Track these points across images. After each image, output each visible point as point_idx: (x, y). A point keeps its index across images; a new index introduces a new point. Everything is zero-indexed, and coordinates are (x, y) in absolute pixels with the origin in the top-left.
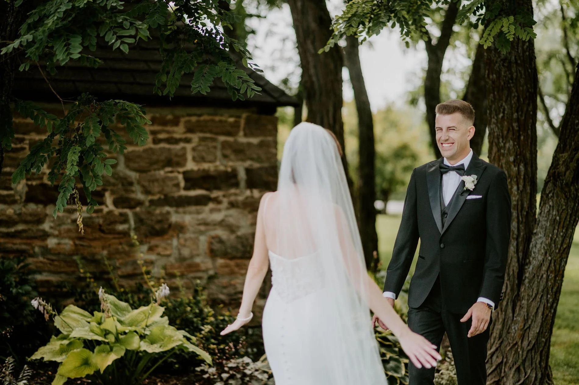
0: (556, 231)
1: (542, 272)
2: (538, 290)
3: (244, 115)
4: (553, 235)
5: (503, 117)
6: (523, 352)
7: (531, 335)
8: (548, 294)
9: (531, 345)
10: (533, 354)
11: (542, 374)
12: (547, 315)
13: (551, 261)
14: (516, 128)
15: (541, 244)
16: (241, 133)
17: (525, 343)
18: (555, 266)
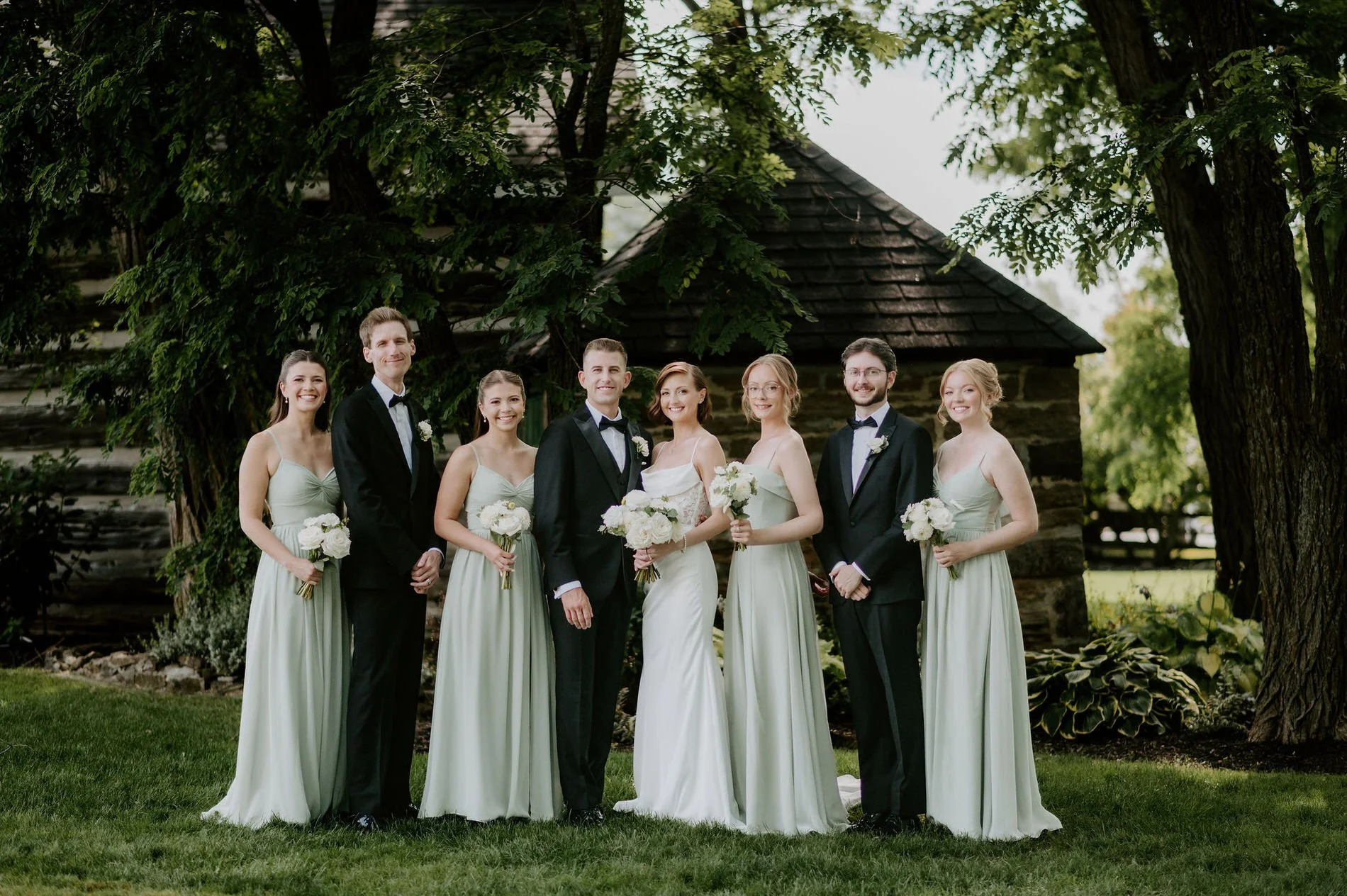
0: (1322, 506)
1: (1313, 564)
2: (1310, 591)
3: (1024, 370)
4: (1318, 511)
5: (1254, 353)
6: (1301, 675)
7: (1309, 652)
8: (1324, 593)
9: (1311, 666)
10: (1316, 678)
11: (1333, 707)
12: (1329, 623)
13: (1321, 547)
14: (1271, 369)
15: (1307, 524)
16: (1021, 396)
17: (1303, 663)
18: (1328, 554)
